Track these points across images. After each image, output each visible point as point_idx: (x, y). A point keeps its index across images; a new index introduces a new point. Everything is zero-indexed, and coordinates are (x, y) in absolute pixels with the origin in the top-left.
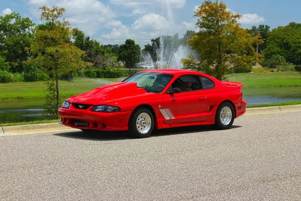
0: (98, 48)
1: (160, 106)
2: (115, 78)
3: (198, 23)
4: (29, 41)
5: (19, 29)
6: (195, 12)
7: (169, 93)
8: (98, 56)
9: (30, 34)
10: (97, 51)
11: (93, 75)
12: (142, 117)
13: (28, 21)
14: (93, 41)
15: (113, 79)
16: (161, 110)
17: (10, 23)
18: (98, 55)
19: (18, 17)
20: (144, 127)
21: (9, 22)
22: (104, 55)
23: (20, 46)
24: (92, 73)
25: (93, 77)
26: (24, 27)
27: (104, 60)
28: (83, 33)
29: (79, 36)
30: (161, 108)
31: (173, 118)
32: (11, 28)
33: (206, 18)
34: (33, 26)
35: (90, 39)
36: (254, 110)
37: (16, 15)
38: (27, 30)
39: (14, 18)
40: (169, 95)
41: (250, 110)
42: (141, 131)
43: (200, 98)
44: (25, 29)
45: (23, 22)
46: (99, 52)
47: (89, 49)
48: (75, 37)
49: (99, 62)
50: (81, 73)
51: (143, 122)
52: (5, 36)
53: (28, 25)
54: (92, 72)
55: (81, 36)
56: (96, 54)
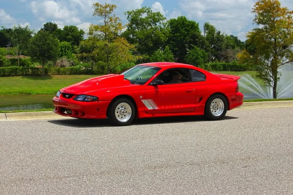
0: (229, 42)
1: (141, 97)
2: (241, 71)
3: (256, 19)
4: (160, 35)
5: (150, 22)
6: (252, 9)
7: (153, 85)
8: (229, 50)
9: (161, 28)
10: (227, 45)
11: (220, 68)
12: (122, 107)
13: (159, 15)
14: (224, 35)
15: (239, 72)
16: (143, 101)
17: (142, 17)
18: (229, 48)
19: (149, 11)
20: (125, 116)
21: (140, 16)
22: (235, 49)
23: (151, 39)
24: (219, 67)
25: (219, 70)
26: (155, 21)
27: (234, 54)
28: (214, 27)
29: (210, 31)
30: (143, 99)
31: (156, 108)
32: (143, 22)
33: (261, 14)
34: (164, 20)
35: (221, 34)
36: (278, 103)
37: (147, 9)
38: (158, 24)
39: (145, 12)
40: (153, 86)
41: (273, 103)
42: (121, 119)
43: (187, 90)
44: (157, 23)
45: (154, 16)
46: (230, 46)
47: (220, 43)
48: (207, 31)
49: (229, 56)
50: (207, 66)
51: (122, 111)
52: (137, 30)
53: (159, 19)
54: (218, 65)
55: (213, 31)
56: (226, 48)
